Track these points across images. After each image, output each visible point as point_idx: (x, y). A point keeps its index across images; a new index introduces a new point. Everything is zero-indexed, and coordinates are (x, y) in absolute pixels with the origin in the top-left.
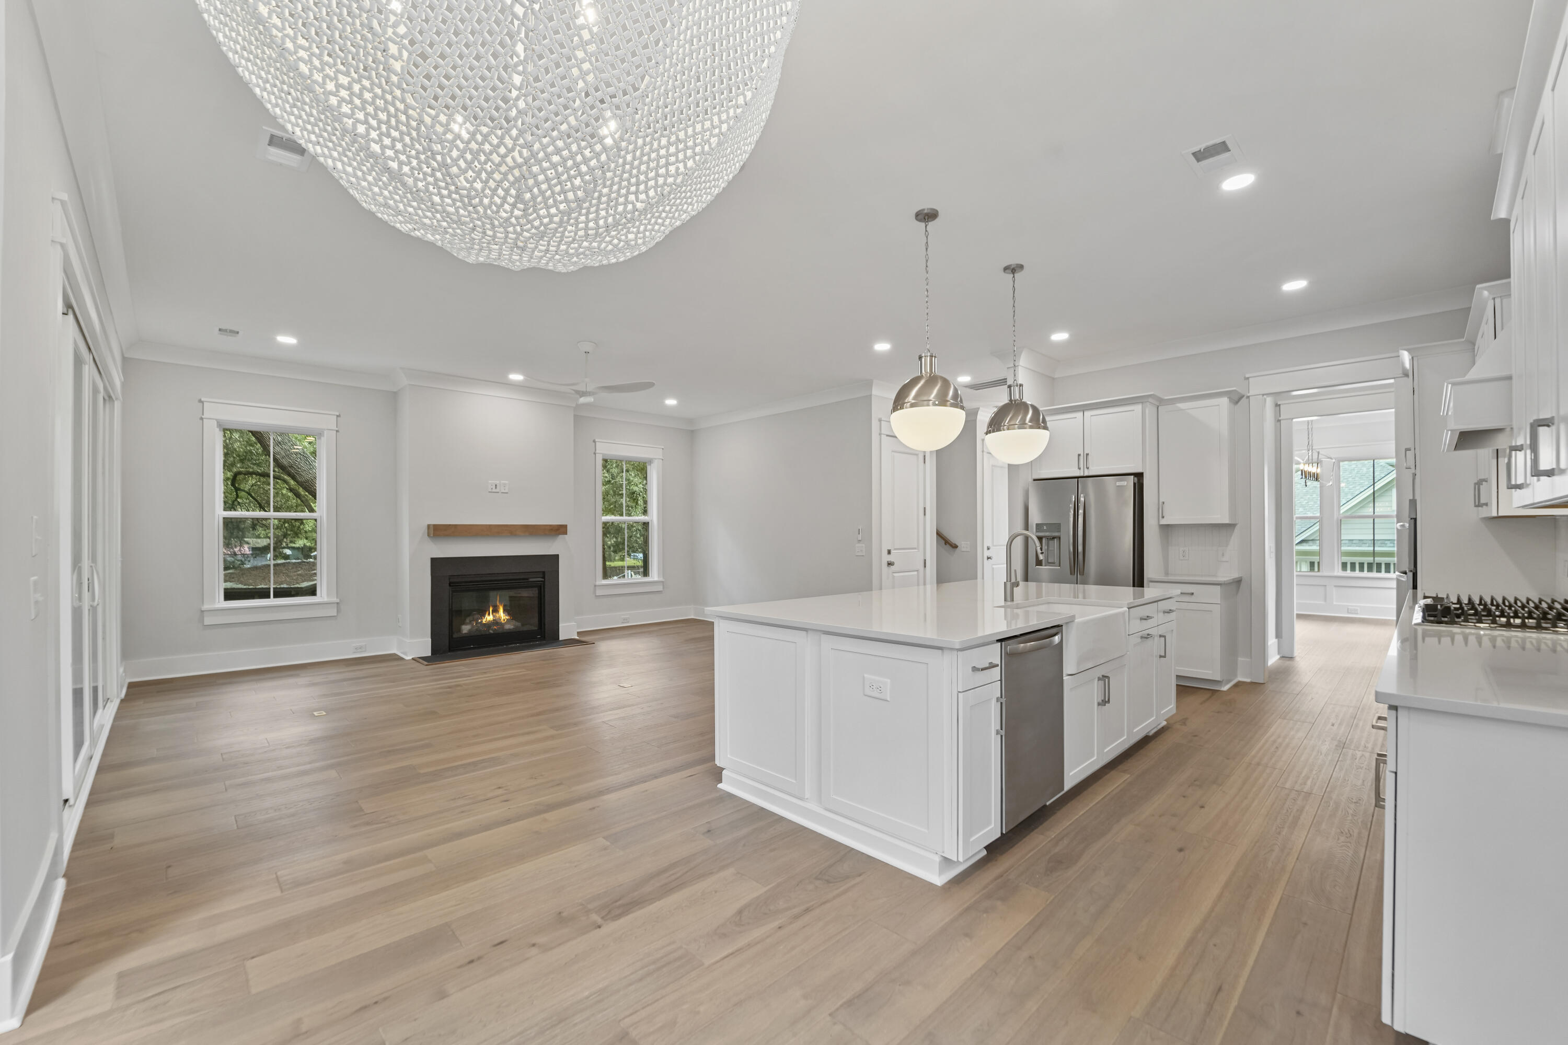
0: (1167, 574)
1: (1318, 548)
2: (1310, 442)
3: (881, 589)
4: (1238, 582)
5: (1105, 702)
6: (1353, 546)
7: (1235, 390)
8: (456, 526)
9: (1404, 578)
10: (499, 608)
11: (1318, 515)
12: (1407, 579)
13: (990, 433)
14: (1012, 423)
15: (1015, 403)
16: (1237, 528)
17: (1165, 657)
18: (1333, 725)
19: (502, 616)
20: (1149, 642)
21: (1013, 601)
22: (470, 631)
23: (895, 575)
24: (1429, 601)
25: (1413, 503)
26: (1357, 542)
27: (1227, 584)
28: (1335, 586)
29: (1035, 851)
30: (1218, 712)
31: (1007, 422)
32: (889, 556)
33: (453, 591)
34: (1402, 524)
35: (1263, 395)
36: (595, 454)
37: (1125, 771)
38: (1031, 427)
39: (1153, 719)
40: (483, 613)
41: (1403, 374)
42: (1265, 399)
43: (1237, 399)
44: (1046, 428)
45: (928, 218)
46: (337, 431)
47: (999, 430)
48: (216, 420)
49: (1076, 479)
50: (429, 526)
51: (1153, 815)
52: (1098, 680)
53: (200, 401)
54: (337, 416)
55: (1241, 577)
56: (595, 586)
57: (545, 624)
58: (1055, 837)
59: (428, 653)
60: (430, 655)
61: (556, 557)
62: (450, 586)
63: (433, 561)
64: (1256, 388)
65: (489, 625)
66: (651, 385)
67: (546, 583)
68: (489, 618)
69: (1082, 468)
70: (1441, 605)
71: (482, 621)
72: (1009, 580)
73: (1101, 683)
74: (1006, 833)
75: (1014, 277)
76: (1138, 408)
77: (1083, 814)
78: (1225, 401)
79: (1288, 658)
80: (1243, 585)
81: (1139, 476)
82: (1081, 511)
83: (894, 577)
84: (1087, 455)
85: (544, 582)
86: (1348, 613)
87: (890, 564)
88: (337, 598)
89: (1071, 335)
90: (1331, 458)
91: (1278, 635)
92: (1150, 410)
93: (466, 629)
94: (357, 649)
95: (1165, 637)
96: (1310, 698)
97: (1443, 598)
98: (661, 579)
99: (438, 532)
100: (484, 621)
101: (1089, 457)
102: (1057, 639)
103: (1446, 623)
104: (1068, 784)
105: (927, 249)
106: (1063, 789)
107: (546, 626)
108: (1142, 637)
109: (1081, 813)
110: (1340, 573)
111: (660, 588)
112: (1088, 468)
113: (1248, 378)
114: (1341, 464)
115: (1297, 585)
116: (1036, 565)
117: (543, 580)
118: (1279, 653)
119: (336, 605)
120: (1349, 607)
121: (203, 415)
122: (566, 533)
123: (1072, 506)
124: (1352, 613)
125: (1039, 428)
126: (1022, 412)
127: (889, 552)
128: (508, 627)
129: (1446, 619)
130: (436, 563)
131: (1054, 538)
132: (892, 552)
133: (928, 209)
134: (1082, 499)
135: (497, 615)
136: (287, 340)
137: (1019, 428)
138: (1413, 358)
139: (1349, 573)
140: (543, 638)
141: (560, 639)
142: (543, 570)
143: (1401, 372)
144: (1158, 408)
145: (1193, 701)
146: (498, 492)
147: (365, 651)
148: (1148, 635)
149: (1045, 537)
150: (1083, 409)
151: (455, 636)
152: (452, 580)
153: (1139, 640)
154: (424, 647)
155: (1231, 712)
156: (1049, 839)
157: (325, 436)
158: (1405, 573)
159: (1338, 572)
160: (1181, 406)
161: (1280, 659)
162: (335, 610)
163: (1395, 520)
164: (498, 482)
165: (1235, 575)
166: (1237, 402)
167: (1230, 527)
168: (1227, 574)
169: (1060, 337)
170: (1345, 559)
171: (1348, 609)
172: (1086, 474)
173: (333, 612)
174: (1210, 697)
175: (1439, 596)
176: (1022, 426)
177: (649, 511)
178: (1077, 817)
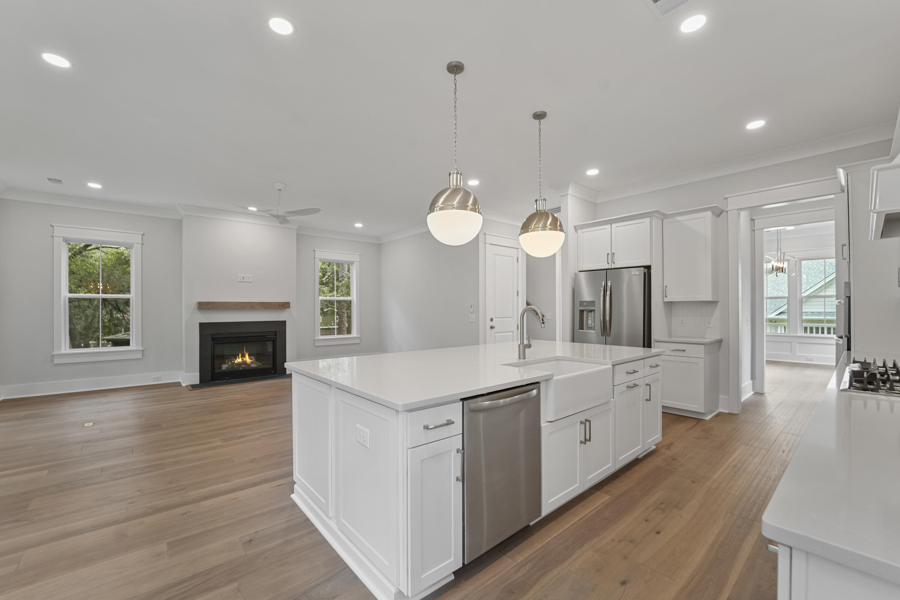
0: (670, 336)
1: (786, 317)
2: (779, 247)
3: (485, 343)
4: (720, 342)
5: (586, 440)
6: (814, 316)
7: (716, 206)
8: (214, 303)
9: (841, 341)
10: (246, 355)
11: (786, 295)
12: (843, 342)
13: (522, 234)
14: (536, 226)
15: (540, 212)
16: (719, 303)
17: (650, 400)
18: (783, 452)
19: (247, 359)
20: (636, 389)
21: (525, 358)
22: (227, 368)
23: (496, 334)
24: (856, 367)
25: (848, 285)
26: (817, 313)
27: (709, 344)
28: (798, 343)
29: (497, 577)
30: (698, 438)
31: (533, 226)
32: (492, 322)
33: (214, 344)
34: (839, 300)
35: (738, 210)
36: (315, 258)
37: (606, 493)
38: (550, 229)
39: (640, 447)
40: (236, 356)
41: (841, 191)
42: (739, 214)
43: (718, 213)
44: (561, 230)
45: (456, 70)
46: (142, 244)
47: (528, 232)
48: (62, 237)
49: (606, 271)
50: (197, 302)
51: (613, 540)
52: (581, 424)
53: (51, 226)
54: (142, 235)
55: (722, 339)
56: (315, 340)
57: (276, 364)
58: (521, 562)
59: (197, 382)
60: (198, 383)
61: (284, 323)
62: (212, 340)
63: (201, 324)
64: (732, 205)
65: (239, 364)
66: (318, 210)
67: (277, 338)
68: (239, 360)
69: (610, 263)
70: (868, 372)
71: (234, 362)
72: (522, 343)
73: (583, 425)
74: (468, 564)
75: (540, 121)
76: (647, 220)
77: (555, 537)
78: (709, 213)
79: (759, 394)
80: (723, 344)
81: (648, 268)
82: (608, 293)
83: (495, 336)
84: (613, 254)
85: (276, 338)
86: (807, 360)
87: (492, 328)
88: (142, 347)
89: (600, 171)
90: (794, 258)
91: (753, 377)
92: (656, 222)
93: (224, 367)
94: (155, 379)
95: (650, 385)
96: (769, 428)
97: (870, 363)
98: (359, 336)
99: (203, 306)
100: (236, 362)
101: (615, 255)
102: (535, 392)
103: (872, 390)
104: (546, 511)
105: (455, 93)
106: (540, 515)
107: (277, 365)
108: (628, 387)
109: (554, 536)
110: (803, 334)
111: (358, 341)
112: (614, 263)
113: (727, 198)
114: (802, 262)
115: (766, 341)
116: (580, 329)
117: (275, 336)
118: (753, 390)
119: (141, 351)
120: (808, 357)
121: (53, 234)
122: (289, 307)
123: (602, 289)
124: (810, 361)
125: (557, 230)
126: (544, 218)
127: (492, 320)
128: (254, 365)
129: (872, 387)
130: (202, 326)
131: (591, 311)
132: (494, 319)
133: (455, 62)
134: (609, 284)
135: (245, 359)
136: (94, 186)
137: (542, 230)
138: (847, 174)
139: (808, 334)
140: (276, 372)
141: (287, 373)
142: (276, 330)
143: (839, 189)
144: (663, 220)
145: (681, 428)
146: (245, 282)
147: (161, 380)
148: (634, 384)
149: (585, 310)
150: (611, 222)
151: (217, 371)
152: (213, 337)
153: (626, 389)
154: (195, 379)
155: (707, 439)
156: (516, 563)
157: (135, 247)
158: (841, 337)
159: (801, 333)
160: (678, 218)
161: (753, 395)
162: (141, 355)
163: (835, 298)
164: (245, 275)
165: (718, 337)
166: (719, 216)
167: (713, 303)
168: (711, 336)
169: (593, 172)
170: (805, 325)
171: (807, 358)
172: (613, 267)
173: (139, 356)
174: (695, 425)
175: (867, 361)
176: (544, 228)
177: (351, 293)
178: (549, 539)
